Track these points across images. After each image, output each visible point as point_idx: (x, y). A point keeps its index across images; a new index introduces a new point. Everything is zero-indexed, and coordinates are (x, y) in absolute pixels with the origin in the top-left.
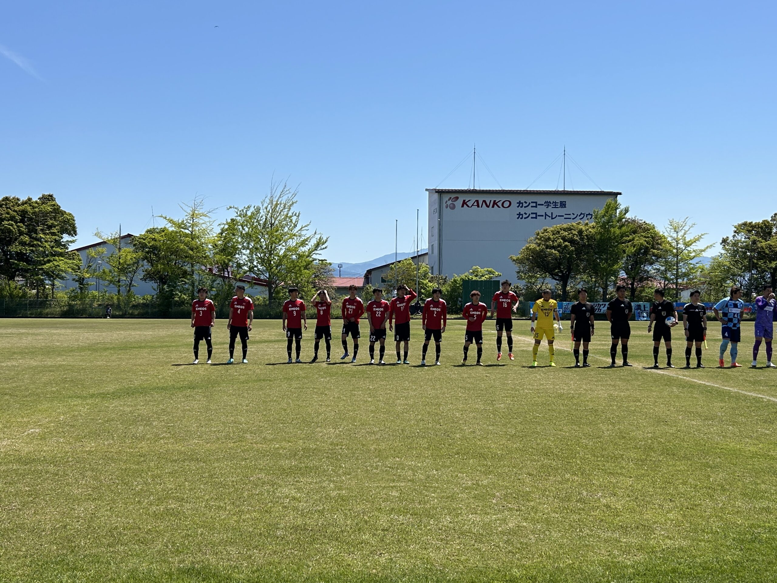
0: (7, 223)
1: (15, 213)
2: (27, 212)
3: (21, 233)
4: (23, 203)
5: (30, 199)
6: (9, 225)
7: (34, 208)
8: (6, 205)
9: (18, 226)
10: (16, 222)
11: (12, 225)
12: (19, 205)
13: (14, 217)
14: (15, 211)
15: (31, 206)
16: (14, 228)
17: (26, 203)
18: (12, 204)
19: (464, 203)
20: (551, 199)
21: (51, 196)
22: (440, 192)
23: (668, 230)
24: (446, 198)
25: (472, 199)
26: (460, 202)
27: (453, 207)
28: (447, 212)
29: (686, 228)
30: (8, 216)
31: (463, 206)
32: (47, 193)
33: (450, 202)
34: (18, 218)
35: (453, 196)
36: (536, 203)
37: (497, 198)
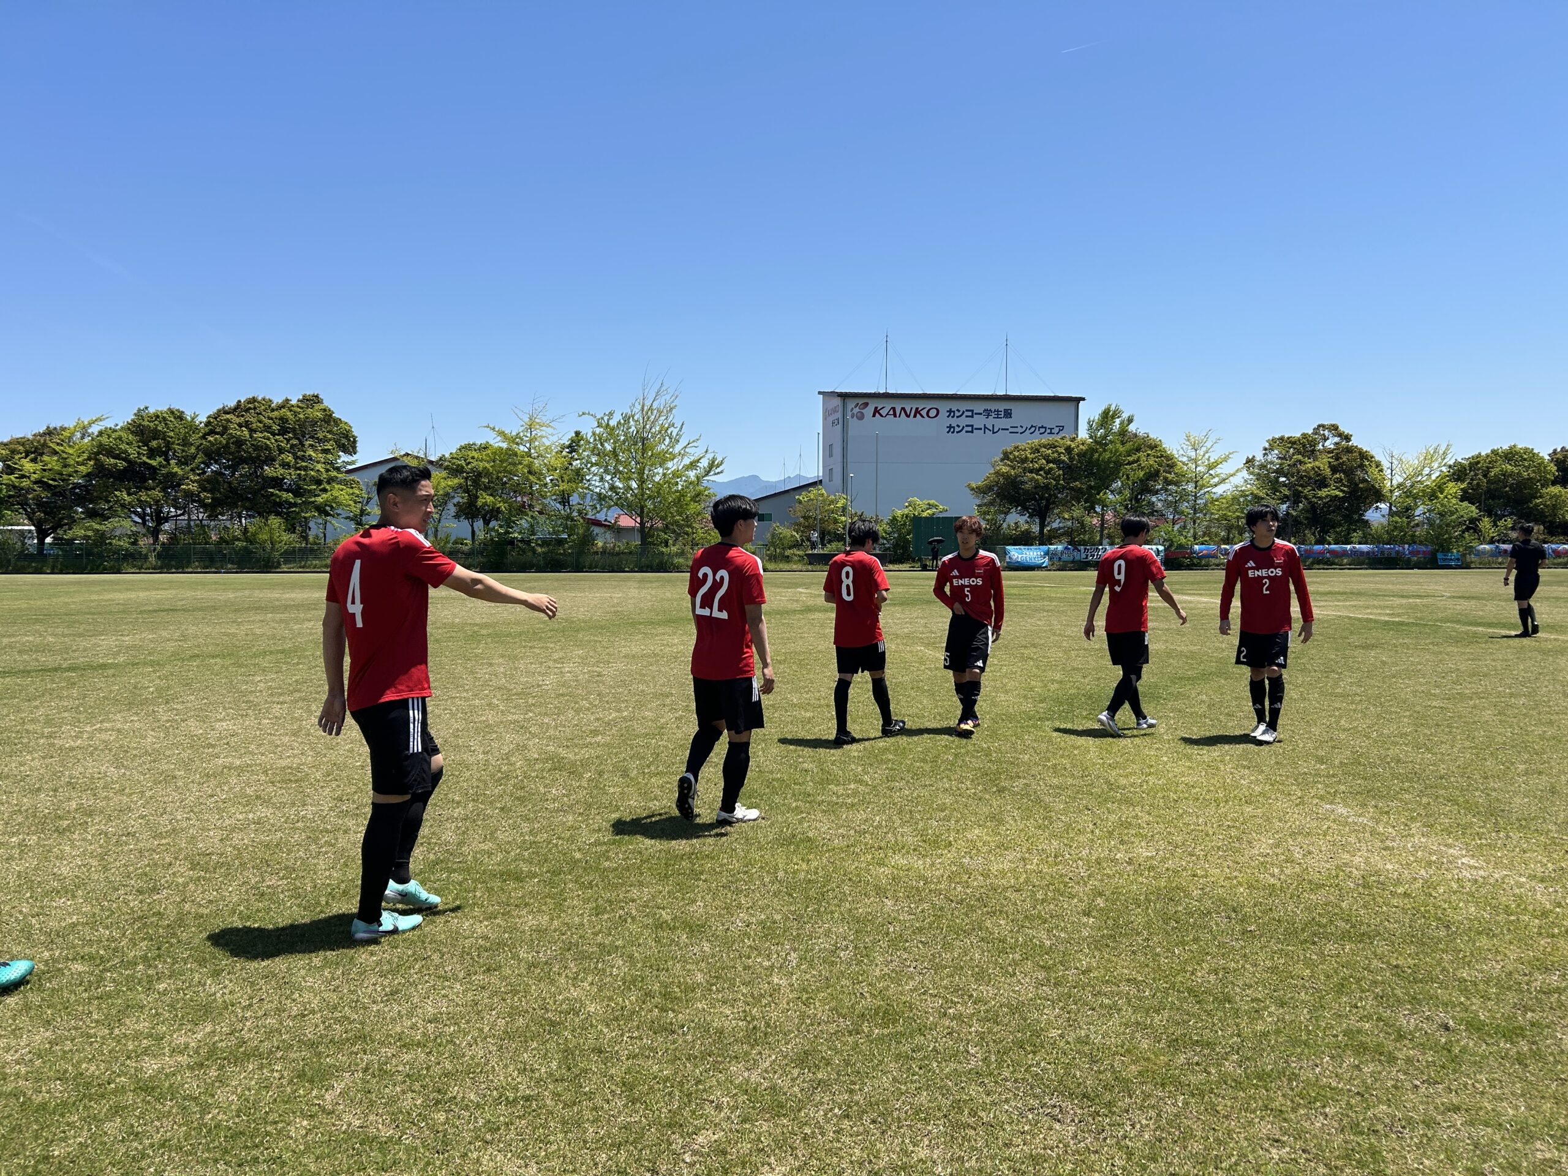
0: (260, 435)
1: (271, 421)
2: (287, 420)
3: (281, 451)
4: (281, 407)
5: (287, 400)
6: (264, 438)
7: (296, 414)
8: (255, 408)
9: (276, 440)
10: (274, 434)
11: (269, 439)
12: (273, 410)
13: (270, 427)
14: (272, 419)
15: (291, 411)
16: (272, 442)
17: (283, 407)
18: (263, 407)
19: (876, 411)
20: (993, 406)
21: (317, 396)
22: (844, 396)
23: (1185, 447)
24: (851, 404)
25: (886, 406)
26: (870, 410)
27: (861, 417)
28: (853, 423)
29: (1208, 444)
30: (261, 425)
31: (874, 416)
32: (309, 392)
33: (857, 410)
34: (276, 428)
35: (861, 401)
36: (972, 411)
37: (920, 404)
